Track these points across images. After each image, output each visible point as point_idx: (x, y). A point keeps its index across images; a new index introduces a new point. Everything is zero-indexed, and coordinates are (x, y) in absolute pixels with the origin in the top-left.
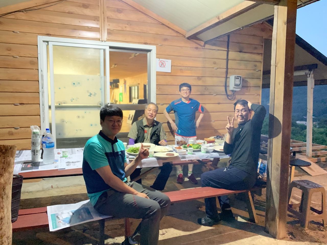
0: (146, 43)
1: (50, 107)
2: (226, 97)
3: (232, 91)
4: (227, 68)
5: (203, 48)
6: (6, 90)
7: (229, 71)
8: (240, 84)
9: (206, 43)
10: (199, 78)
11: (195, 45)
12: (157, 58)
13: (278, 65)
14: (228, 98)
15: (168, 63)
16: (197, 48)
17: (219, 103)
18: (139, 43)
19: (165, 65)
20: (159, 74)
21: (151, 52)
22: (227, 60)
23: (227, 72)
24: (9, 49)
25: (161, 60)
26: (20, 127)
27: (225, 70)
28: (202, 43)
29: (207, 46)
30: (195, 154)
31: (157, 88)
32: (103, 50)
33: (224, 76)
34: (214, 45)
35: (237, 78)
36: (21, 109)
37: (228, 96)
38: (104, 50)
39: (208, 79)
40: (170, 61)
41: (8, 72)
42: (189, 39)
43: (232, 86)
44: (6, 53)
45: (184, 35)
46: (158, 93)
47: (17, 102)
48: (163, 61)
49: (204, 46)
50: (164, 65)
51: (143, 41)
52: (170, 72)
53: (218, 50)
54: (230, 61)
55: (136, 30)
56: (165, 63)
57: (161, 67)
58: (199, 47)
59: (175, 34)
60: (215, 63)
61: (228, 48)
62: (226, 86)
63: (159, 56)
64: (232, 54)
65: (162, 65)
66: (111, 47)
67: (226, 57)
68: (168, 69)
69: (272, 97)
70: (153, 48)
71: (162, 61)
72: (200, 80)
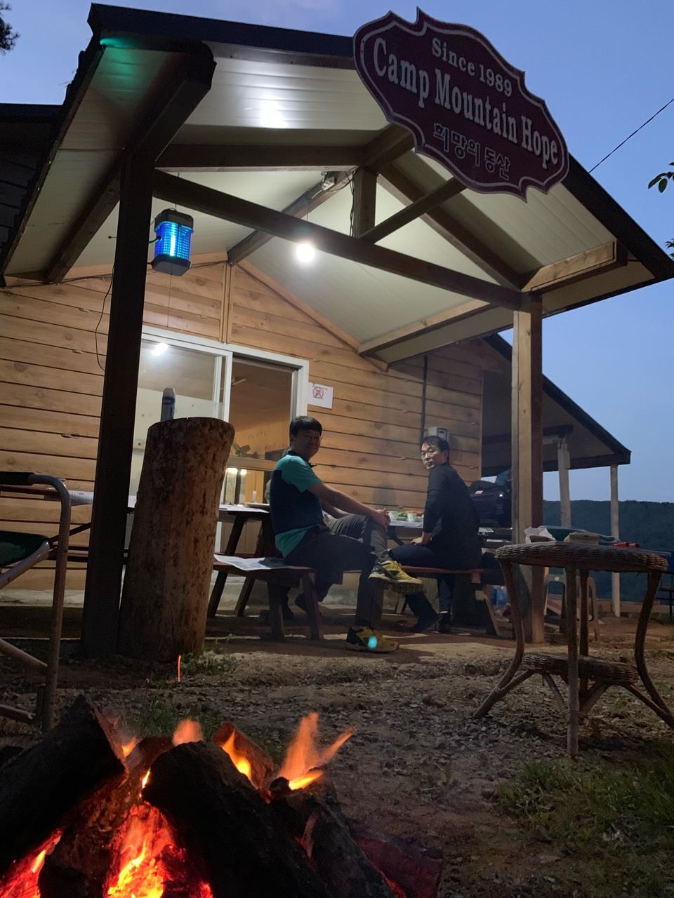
0: (293, 355)
4: (424, 414)
5: (385, 373)
7: (427, 418)
9: (390, 365)
10: (378, 425)
11: (371, 368)
12: (310, 381)
13: (523, 388)
15: (328, 392)
16: (374, 373)
17: (410, 475)
18: (281, 353)
19: (323, 394)
20: (313, 409)
21: (300, 371)
22: (424, 399)
23: (423, 420)
24: (69, 338)
25: (316, 385)
27: (419, 416)
28: (384, 366)
29: (391, 372)
32: (221, 359)
33: (419, 426)
34: (402, 371)
35: (440, 431)
36: (73, 445)
38: (224, 359)
39: (392, 428)
40: (331, 389)
42: (363, 357)
44: (63, 343)
45: (355, 350)
48: (319, 388)
49: (387, 371)
50: (321, 394)
51: (289, 351)
52: (331, 408)
53: (409, 381)
54: (428, 402)
55: (278, 331)
56: (322, 391)
57: (315, 397)
58: (378, 371)
59: (341, 346)
60: (403, 402)
61: (425, 378)
63: (313, 377)
64: (432, 390)
65: (318, 394)
66: (236, 355)
67: (421, 395)
68: (327, 401)
70: (305, 364)
71: (317, 387)
72: (379, 428)
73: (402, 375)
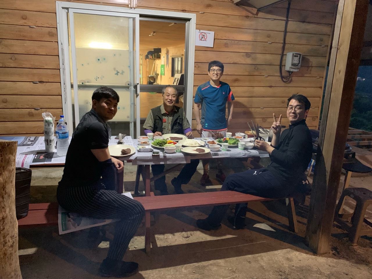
0: (184, 11)
1: (72, 86)
2: (280, 79)
3: (289, 72)
4: (284, 43)
5: (256, 16)
6: (24, 66)
7: (287, 46)
8: (298, 64)
9: (259, 10)
10: (248, 55)
11: (245, 13)
12: (197, 29)
13: (341, 48)
14: (282, 80)
15: (210, 35)
16: (247, 17)
17: (271, 87)
18: (176, 10)
19: (207, 37)
20: (198, 49)
21: (190, 21)
22: (286, 32)
23: (284, 48)
24: (24, 18)
25: (201, 31)
26: (41, 108)
27: (282, 45)
28: (255, 11)
29: (261, 14)
30: (231, 151)
31: (195, 67)
32: (132, 19)
33: (280, 52)
34: (270, 12)
35: (294, 56)
36: (41, 88)
37: (282, 77)
38: (134, 19)
39: (258, 56)
40: (212, 33)
41: (25, 45)
42: (238, 6)
43: (288, 66)
44: (22, 22)
45: (232, 1)
46: (196, 73)
47: (36, 79)
48: (204, 33)
49: (257, 14)
50: (205, 37)
51: (180, 8)
52: (213, 47)
53: (275, 19)
54: (288, 34)
56: (206, 35)
57: (201, 40)
58: (250, 15)
60: (269, 36)
61: (287, 17)
62: (281, 66)
63: (199, 26)
64: (292, 25)
65: (203, 38)
66: (141, 16)
67: (283, 29)
68: (209, 43)
69: (328, 88)
70: (193, 16)
71: (202, 33)
72: (249, 57)
73: (269, 16)
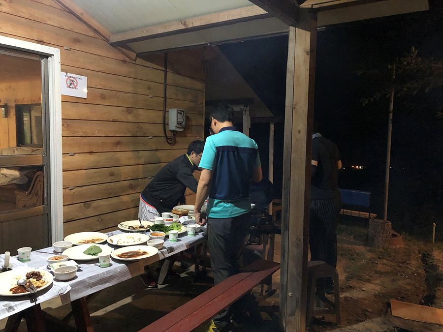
0: (40, 42)
2: (164, 139)
3: (173, 131)
4: (165, 97)
5: (134, 62)
7: (168, 101)
8: (182, 122)
9: (138, 56)
10: (129, 110)
11: (121, 57)
12: (62, 70)
13: (297, 108)
14: (167, 141)
15: (82, 82)
16: (124, 61)
17: (156, 150)
18: (27, 39)
21: (50, 58)
22: (165, 84)
23: (165, 104)
25: (69, 75)
27: (162, 100)
28: (133, 55)
29: (139, 61)
30: (181, 240)
31: (63, 125)
33: (162, 108)
35: (179, 113)
37: (167, 138)
39: (141, 112)
40: (85, 79)
42: (114, 46)
43: (173, 125)
45: (106, 39)
46: (65, 134)
48: (73, 77)
51: (36, 38)
52: (86, 97)
53: (154, 68)
54: (168, 88)
55: (20, 14)
56: (76, 80)
57: (69, 87)
58: (127, 59)
59: (92, 34)
60: (149, 89)
61: (166, 67)
62: (165, 124)
63: (65, 68)
65: (72, 84)
67: (163, 81)
70: (55, 52)
71: (71, 77)
73: (148, 64)
